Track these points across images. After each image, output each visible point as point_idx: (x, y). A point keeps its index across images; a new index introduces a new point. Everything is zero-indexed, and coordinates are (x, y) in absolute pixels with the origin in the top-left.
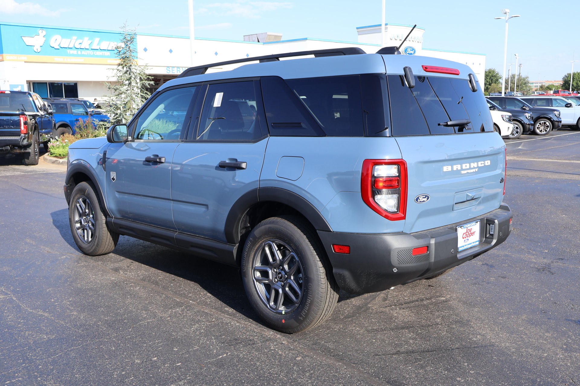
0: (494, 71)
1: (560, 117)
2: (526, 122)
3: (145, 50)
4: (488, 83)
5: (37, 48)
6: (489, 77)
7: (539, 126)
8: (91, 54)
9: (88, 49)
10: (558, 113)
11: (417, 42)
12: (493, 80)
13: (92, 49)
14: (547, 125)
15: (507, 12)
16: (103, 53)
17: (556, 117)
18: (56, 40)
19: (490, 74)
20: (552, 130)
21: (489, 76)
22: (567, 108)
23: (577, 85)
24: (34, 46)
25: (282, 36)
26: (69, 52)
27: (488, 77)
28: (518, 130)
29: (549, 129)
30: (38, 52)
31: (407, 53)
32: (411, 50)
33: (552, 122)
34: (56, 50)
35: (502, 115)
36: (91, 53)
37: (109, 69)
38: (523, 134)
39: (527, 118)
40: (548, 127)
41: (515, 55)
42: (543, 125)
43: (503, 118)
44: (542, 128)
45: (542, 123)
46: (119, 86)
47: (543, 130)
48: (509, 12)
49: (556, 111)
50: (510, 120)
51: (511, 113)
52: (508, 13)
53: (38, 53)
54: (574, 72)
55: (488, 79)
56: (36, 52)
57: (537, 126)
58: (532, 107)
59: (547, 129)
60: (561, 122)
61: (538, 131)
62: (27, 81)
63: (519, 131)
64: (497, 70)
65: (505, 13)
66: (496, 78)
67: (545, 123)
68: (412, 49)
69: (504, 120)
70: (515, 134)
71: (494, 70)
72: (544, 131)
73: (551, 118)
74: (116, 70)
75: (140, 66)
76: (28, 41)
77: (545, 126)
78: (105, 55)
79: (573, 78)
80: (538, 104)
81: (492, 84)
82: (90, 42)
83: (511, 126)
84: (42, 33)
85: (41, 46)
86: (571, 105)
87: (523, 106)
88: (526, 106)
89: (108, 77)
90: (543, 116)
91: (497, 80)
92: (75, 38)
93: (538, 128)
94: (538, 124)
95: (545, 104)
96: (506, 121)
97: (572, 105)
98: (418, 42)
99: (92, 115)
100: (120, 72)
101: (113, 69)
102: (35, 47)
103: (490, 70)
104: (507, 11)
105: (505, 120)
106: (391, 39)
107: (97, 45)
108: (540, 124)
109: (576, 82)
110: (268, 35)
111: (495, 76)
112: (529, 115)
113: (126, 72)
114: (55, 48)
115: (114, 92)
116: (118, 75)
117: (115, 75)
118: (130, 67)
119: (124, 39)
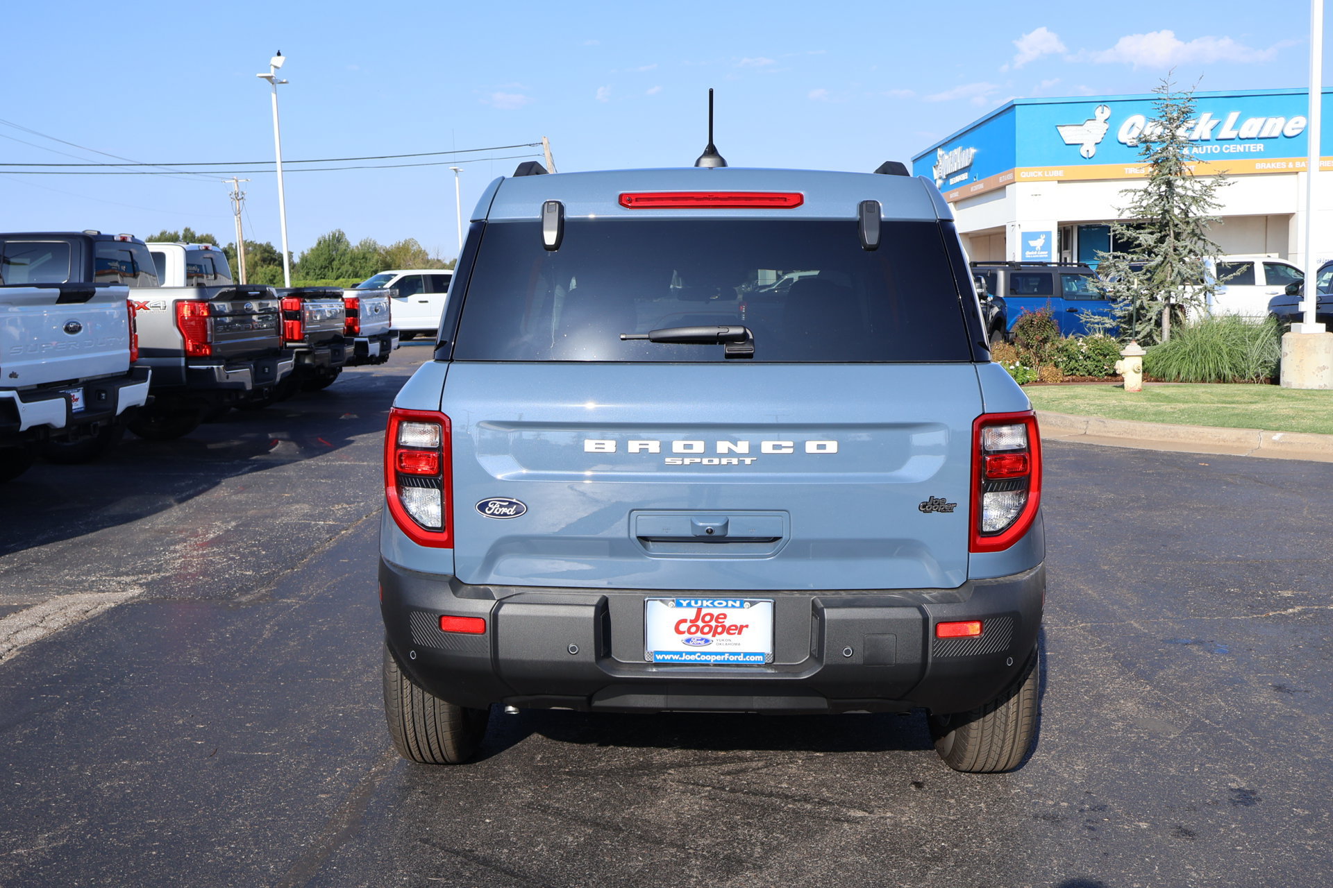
5: (1089, 148)
8: (1214, 151)
9: (1208, 140)
13: (1217, 140)
16: (1245, 147)
18: (1133, 125)
24: (1082, 144)
30: (1090, 156)
34: (1130, 149)
36: (1216, 149)
37: (1126, 191)
53: (1089, 158)
56: (1086, 156)
62: (1060, 224)
74: (1142, 193)
75: (1198, 180)
76: (1070, 134)
78: (1252, 150)
82: (1214, 122)
84: (1102, 114)
85: (1096, 144)
100: (1150, 195)
101: (1135, 191)
102: (1083, 147)
107: (1231, 130)
114: (1129, 144)
116: (1144, 203)
117: (1138, 204)
118: (1169, 184)
119: (1164, 116)
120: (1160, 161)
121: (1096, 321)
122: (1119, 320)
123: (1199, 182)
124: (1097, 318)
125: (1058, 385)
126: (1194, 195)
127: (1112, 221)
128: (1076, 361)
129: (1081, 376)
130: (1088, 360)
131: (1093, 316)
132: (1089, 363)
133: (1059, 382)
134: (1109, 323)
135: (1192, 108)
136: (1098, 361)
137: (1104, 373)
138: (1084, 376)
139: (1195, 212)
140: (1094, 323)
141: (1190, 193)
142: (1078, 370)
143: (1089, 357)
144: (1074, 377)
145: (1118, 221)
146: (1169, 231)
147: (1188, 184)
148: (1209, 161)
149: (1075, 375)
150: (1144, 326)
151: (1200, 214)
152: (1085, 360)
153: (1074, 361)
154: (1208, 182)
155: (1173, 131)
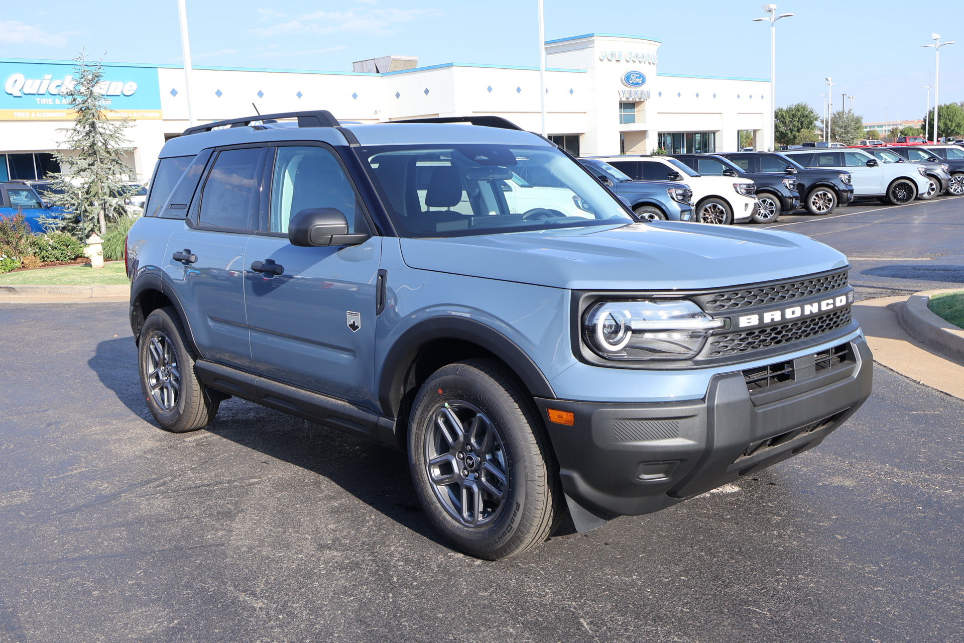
0: (804, 108)
1: (851, 183)
2: (786, 193)
3: (174, 93)
4: (795, 129)
6: (798, 118)
7: (815, 199)
10: (846, 177)
11: (647, 63)
12: (804, 123)
14: (828, 197)
15: (772, 9)
17: (842, 183)
18: (16, 81)
19: (799, 114)
20: (838, 206)
21: (797, 116)
22: (869, 167)
23: (946, 126)
25: (417, 61)
26: (40, 101)
27: (795, 119)
28: (772, 208)
29: (831, 204)
31: (631, 82)
32: (637, 77)
33: (838, 193)
34: (15, 98)
35: (734, 184)
37: (60, 129)
38: (781, 215)
39: (786, 187)
40: (830, 200)
41: (827, 79)
42: (822, 198)
43: (735, 188)
44: (820, 203)
45: (821, 195)
46: (77, 158)
47: (822, 207)
48: (776, 8)
49: (843, 174)
50: (749, 192)
51: (753, 180)
52: (774, 11)
54: (939, 104)
55: (795, 121)
57: (812, 200)
58: (802, 168)
59: (829, 204)
60: (852, 191)
61: (814, 208)
63: (775, 210)
64: (811, 106)
65: (770, 11)
66: (808, 120)
67: (825, 195)
68: (638, 75)
69: (738, 192)
70: (769, 215)
71: (804, 105)
72: (823, 209)
73: (835, 186)
74: (73, 131)
75: (112, 123)
77: (825, 199)
79: (939, 115)
80: (821, 163)
81: (802, 130)
83: (752, 201)
86: (874, 163)
87: (788, 167)
88: (793, 167)
89: (58, 143)
90: (821, 183)
91: (811, 123)
92: (48, 77)
93: (814, 203)
94: (814, 197)
95: (832, 162)
96: (742, 194)
97: (876, 163)
98: (649, 63)
99: (50, 207)
100: (78, 133)
101: (67, 130)
103: (798, 105)
104: (773, 6)
105: (740, 193)
106: (601, 60)
108: (817, 196)
109: (944, 121)
110: (393, 60)
111: (806, 116)
112: (791, 182)
113: (88, 134)
114: (15, 95)
115: (70, 168)
116: (76, 138)
117: (71, 139)
118: (93, 125)
119: (82, 78)
120: (83, 109)
121: (51, 222)
122: (67, 221)
123: (112, 124)
124: (51, 221)
125: (38, 269)
126: (111, 133)
127: (52, 150)
128: (47, 251)
129: (51, 261)
130: (55, 249)
131: (47, 219)
132: (55, 251)
133: (38, 267)
134: (62, 224)
135: (101, 74)
136: (63, 250)
137: (68, 258)
138: (53, 261)
139: (112, 145)
140: (50, 224)
141: (108, 132)
142: (48, 258)
143: (56, 248)
144: (46, 263)
145: (56, 150)
146: (96, 157)
147: (105, 126)
148: (118, 110)
149: (46, 261)
150: (88, 224)
151: (116, 146)
152: (53, 250)
153: (45, 251)
154: (118, 124)
155: (91, 89)
